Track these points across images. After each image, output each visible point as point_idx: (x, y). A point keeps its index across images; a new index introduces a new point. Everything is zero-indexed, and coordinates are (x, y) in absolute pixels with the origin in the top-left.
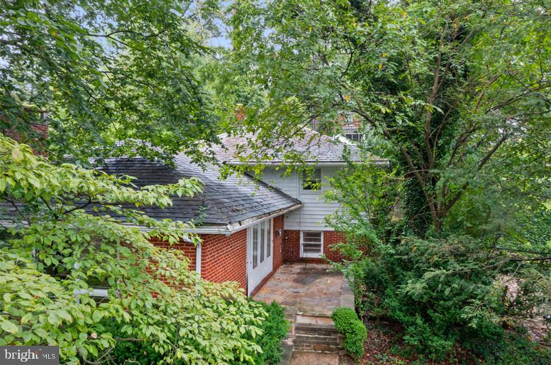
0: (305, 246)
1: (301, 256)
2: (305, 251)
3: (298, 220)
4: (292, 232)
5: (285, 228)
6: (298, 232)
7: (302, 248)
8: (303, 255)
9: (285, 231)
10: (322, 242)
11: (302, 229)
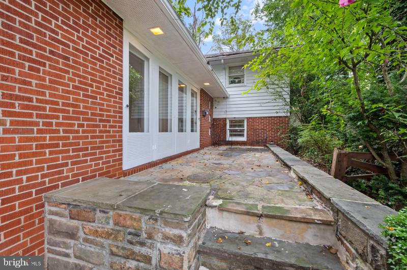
0: (231, 131)
1: (227, 140)
2: (231, 135)
3: (225, 110)
4: (220, 119)
5: (214, 117)
6: (225, 119)
7: (228, 133)
8: (229, 138)
9: (214, 119)
10: (245, 128)
11: (228, 117)
